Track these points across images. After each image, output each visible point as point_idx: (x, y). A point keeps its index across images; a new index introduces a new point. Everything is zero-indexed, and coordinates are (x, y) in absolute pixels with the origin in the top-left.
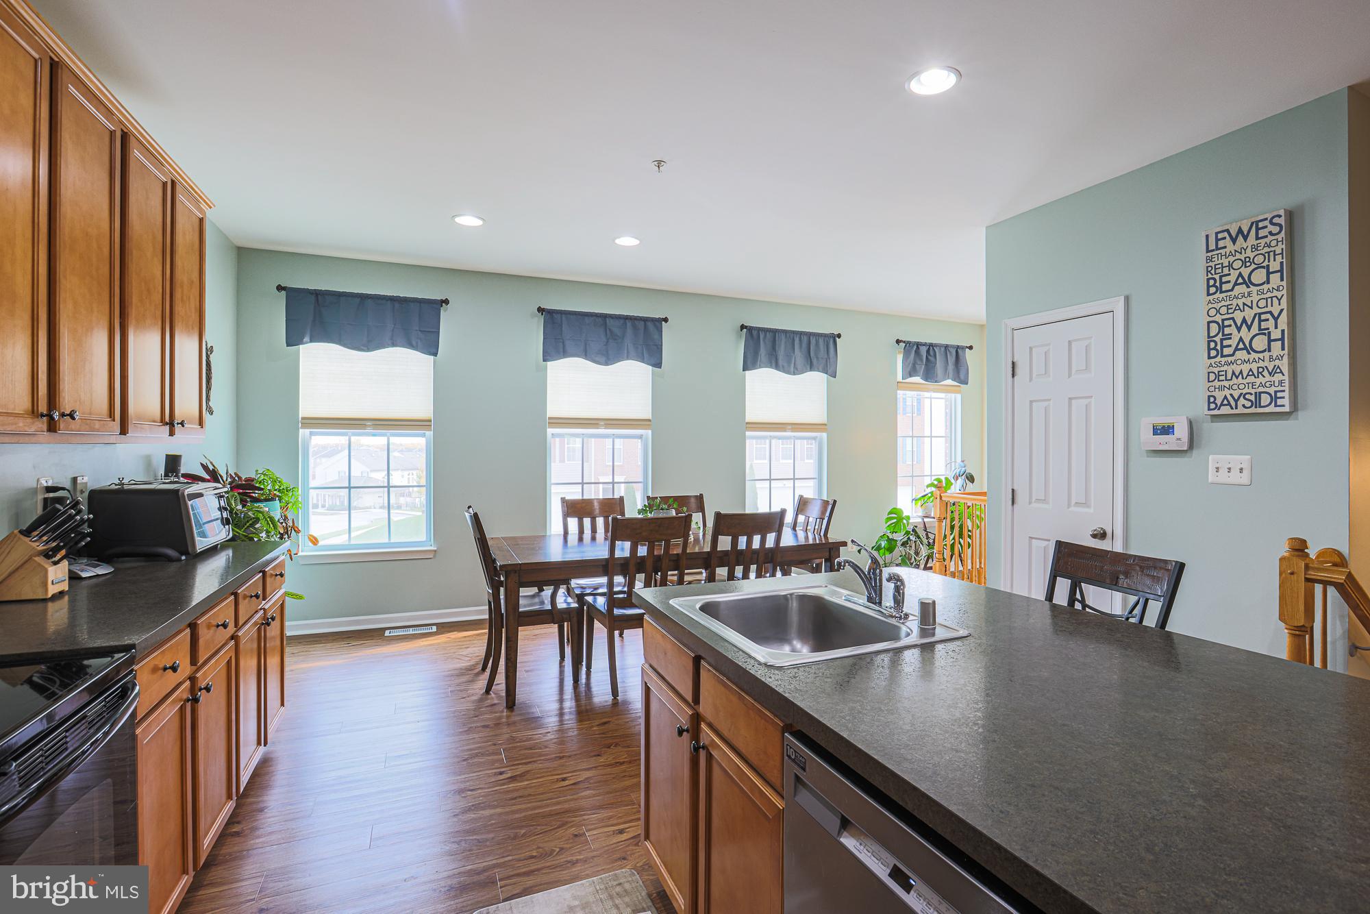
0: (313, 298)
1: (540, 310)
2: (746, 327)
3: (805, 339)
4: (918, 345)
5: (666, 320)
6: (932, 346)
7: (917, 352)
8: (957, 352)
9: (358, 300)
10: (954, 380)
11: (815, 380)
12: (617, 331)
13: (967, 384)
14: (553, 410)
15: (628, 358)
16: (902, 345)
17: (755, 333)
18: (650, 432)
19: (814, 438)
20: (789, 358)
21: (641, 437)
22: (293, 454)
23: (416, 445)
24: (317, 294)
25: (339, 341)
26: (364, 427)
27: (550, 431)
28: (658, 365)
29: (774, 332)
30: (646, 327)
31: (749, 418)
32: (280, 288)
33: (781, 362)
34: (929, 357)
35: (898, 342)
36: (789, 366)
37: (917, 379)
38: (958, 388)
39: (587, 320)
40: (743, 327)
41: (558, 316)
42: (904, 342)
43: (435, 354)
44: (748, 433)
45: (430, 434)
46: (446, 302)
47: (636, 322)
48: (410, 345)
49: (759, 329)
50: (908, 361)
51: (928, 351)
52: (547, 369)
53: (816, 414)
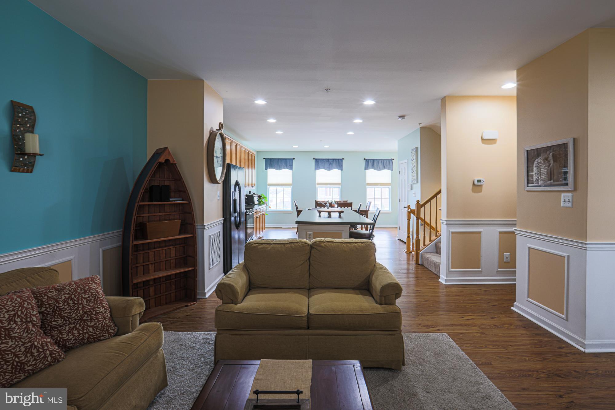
0: (269, 160)
1: (314, 159)
3: (383, 161)
5: (344, 159)
9: (277, 160)
11: (386, 171)
12: (331, 162)
14: (318, 181)
15: (335, 169)
18: (341, 186)
19: (388, 187)
20: (377, 166)
21: (338, 187)
22: (266, 191)
23: (289, 190)
24: (270, 159)
25: (274, 169)
26: (279, 185)
27: (317, 186)
28: (342, 170)
29: (373, 160)
30: (339, 161)
31: (367, 182)
32: (264, 159)
33: (375, 168)
36: (378, 167)
39: (325, 160)
40: (365, 159)
41: (318, 160)
43: (292, 170)
44: (367, 186)
45: (292, 187)
46: (294, 159)
47: (336, 160)
48: (288, 168)
49: (369, 159)
52: (316, 172)
53: (388, 181)
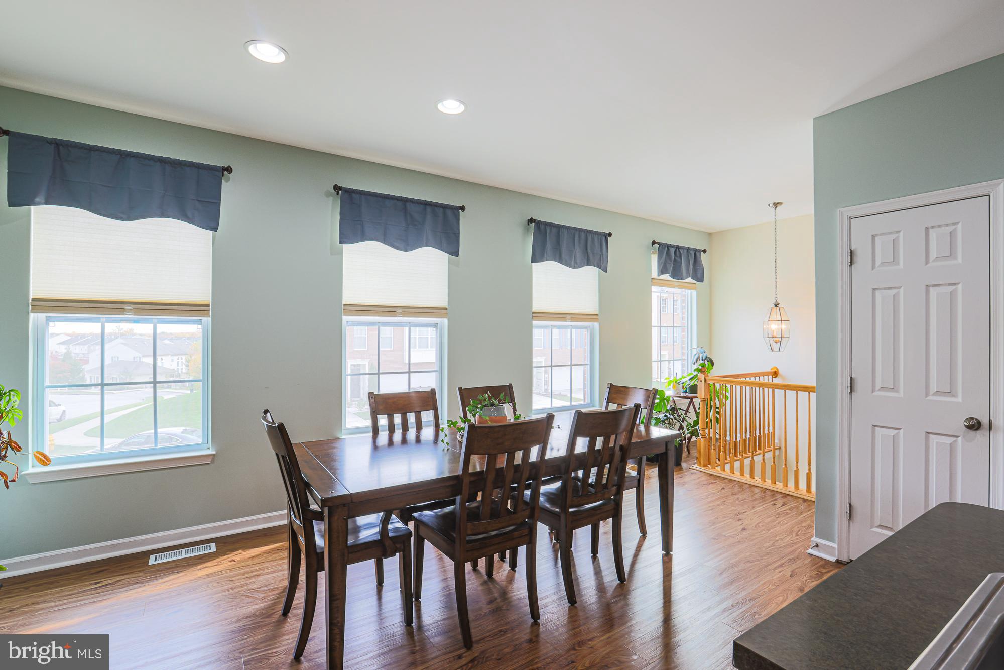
0: (52, 149)
1: (337, 188)
2: (534, 221)
3: (583, 235)
4: (669, 246)
5: (463, 208)
6: (678, 248)
7: (668, 253)
8: (695, 254)
10: (693, 278)
11: (590, 272)
12: (417, 216)
13: (702, 281)
14: (348, 297)
15: (427, 245)
16: (657, 246)
17: (542, 227)
18: (445, 321)
19: (587, 328)
20: (570, 253)
21: (435, 326)
24: (58, 144)
25: (89, 206)
27: (346, 318)
28: (455, 252)
29: (559, 227)
30: (445, 214)
31: (535, 308)
33: (563, 256)
34: (676, 258)
35: (654, 243)
36: (570, 260)
37: (667, 277)
38: (694, 285)
39: (387, 202)
40: (531, 221)
41: (356, 197)
42: (659, 243)
43: (215, 229)
44: (535, 323)
45: (207, 320)
46: (229, 170)
47: (437, 209)
48: (185, 217)
49: (546, 224)
50: (661, 261)
51: (675, 252)
52: (341, 253)
53: (590, 305)
